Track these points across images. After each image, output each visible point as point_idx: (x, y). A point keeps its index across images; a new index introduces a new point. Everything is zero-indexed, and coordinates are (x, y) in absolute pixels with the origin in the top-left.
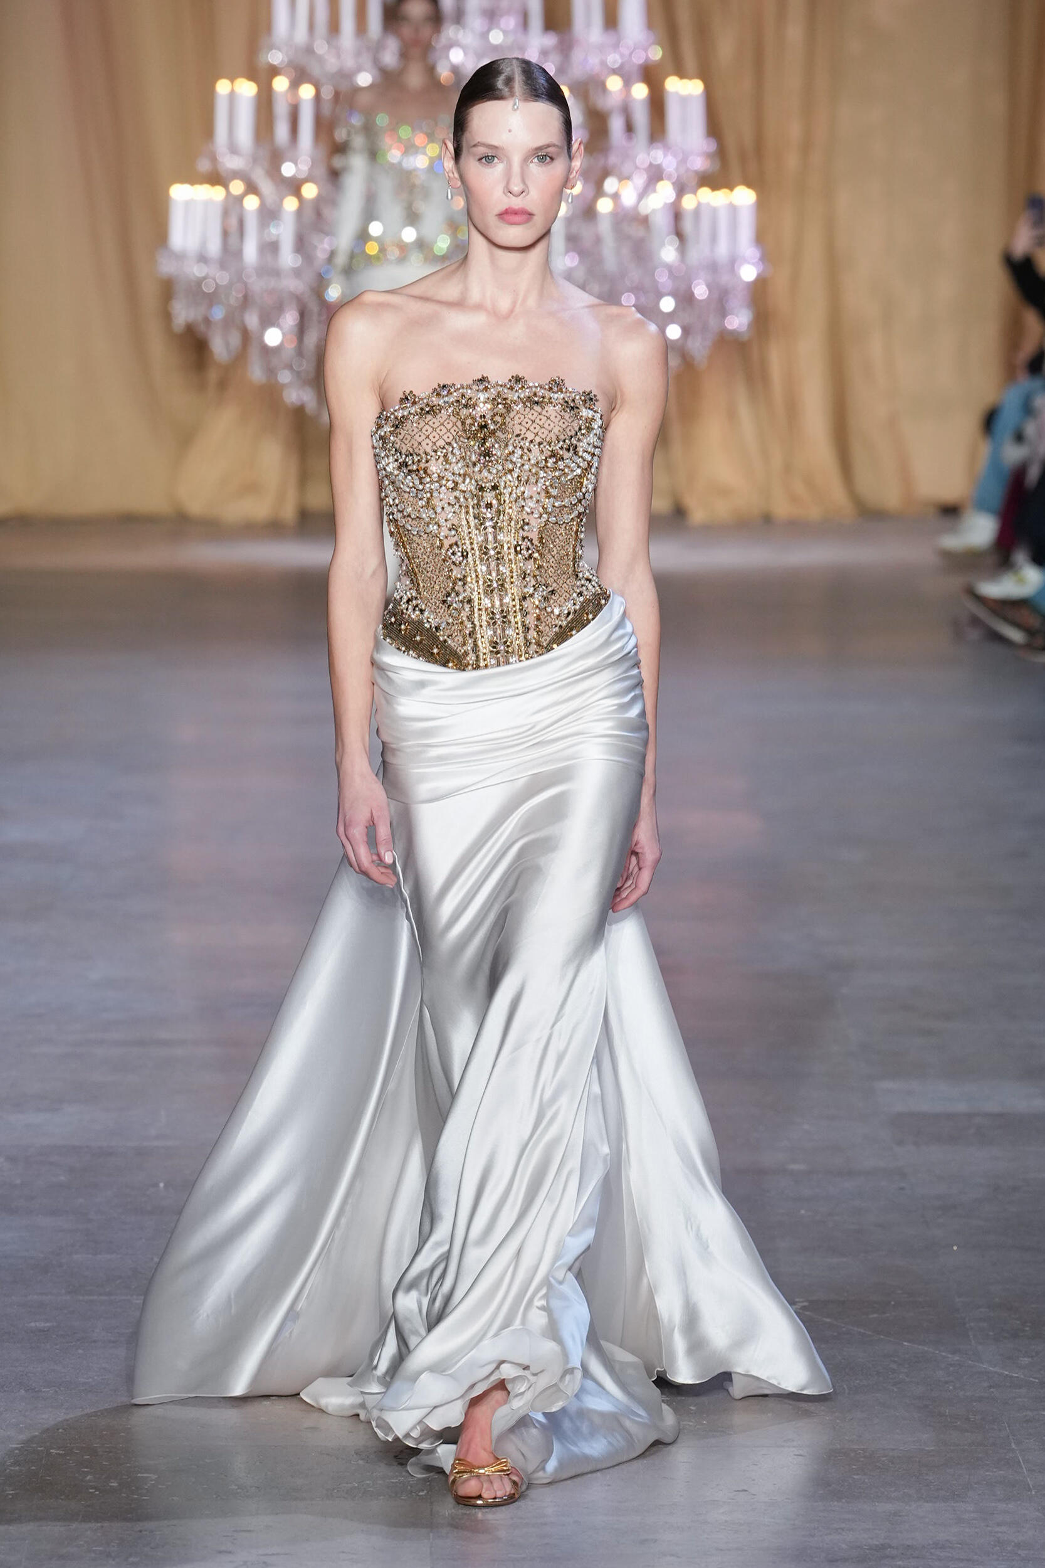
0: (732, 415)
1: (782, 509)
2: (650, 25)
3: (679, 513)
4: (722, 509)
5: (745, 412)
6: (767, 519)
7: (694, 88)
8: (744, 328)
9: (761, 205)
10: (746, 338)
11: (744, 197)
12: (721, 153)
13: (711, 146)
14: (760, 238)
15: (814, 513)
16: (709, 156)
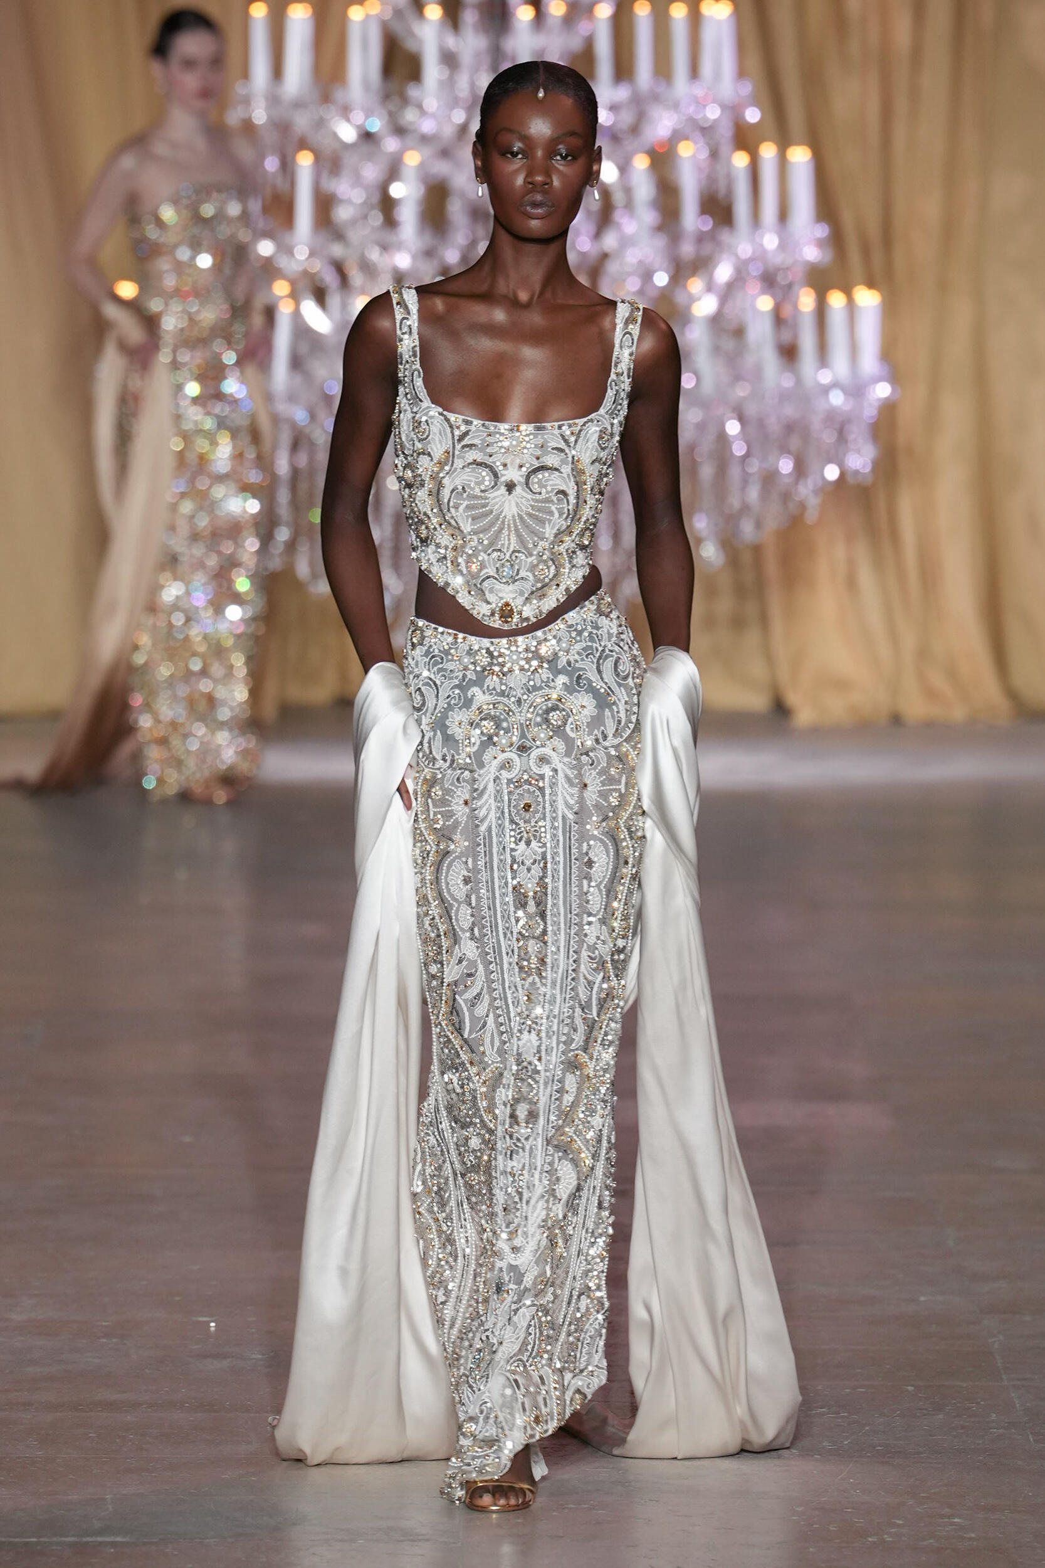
0: (851, 582)
1: (915, 708)
2: (741, 73)
3: (780, 710)
4: (836, 707)
5: (866, 577)
6: (897, 720)
7: (800, 156)
8: (868, 469)
9: (890, 310)
10: (869, 481)
11: (867, 299)
12: (837, 240)
13: (822, 231)
14: (888, 353)
15: (958, 713)
16: (820, 243)
